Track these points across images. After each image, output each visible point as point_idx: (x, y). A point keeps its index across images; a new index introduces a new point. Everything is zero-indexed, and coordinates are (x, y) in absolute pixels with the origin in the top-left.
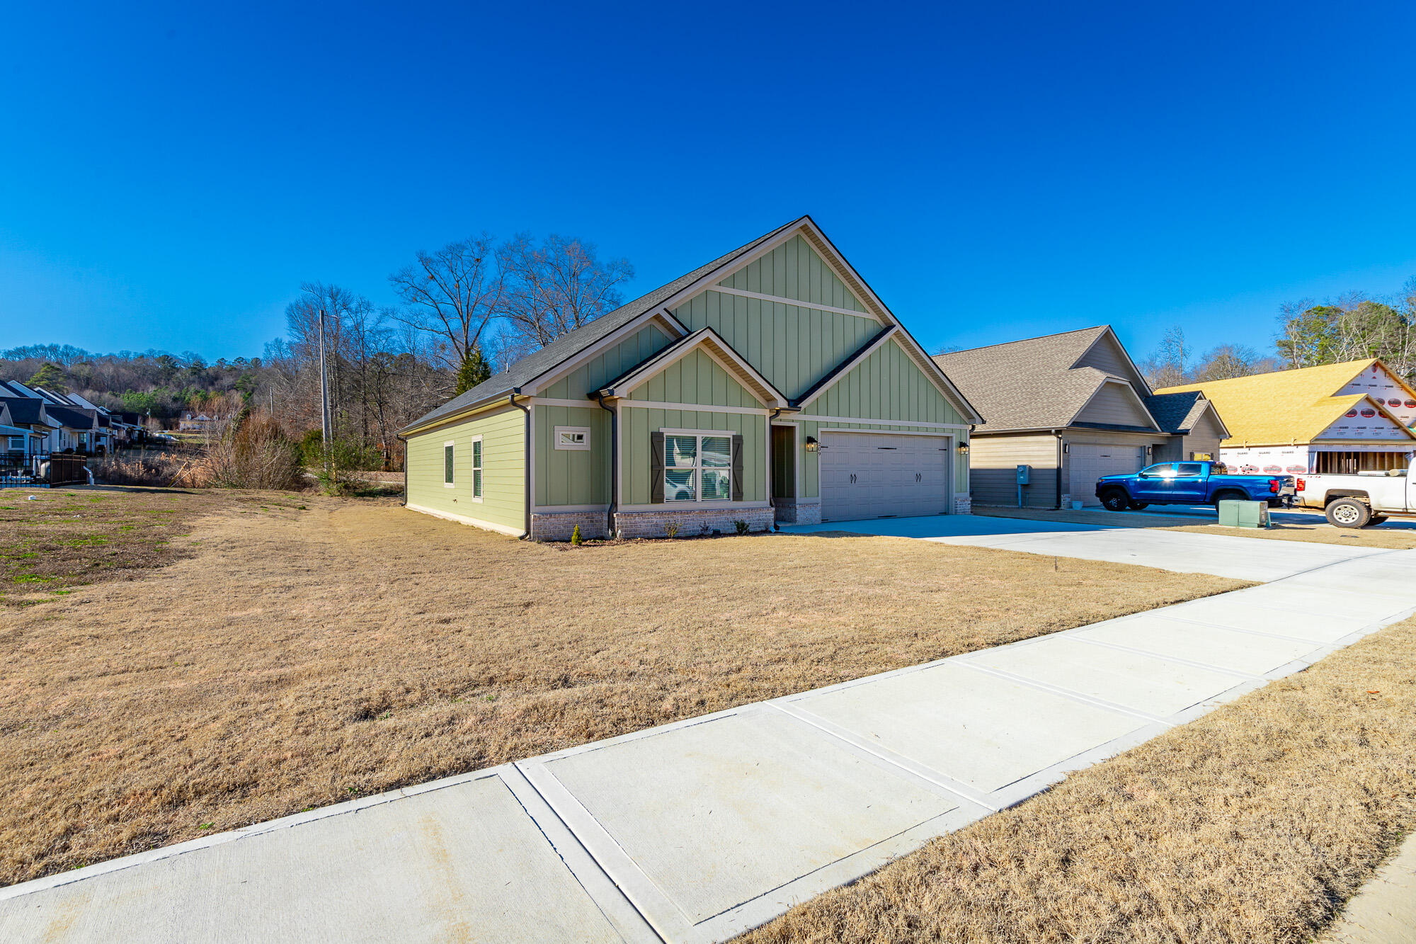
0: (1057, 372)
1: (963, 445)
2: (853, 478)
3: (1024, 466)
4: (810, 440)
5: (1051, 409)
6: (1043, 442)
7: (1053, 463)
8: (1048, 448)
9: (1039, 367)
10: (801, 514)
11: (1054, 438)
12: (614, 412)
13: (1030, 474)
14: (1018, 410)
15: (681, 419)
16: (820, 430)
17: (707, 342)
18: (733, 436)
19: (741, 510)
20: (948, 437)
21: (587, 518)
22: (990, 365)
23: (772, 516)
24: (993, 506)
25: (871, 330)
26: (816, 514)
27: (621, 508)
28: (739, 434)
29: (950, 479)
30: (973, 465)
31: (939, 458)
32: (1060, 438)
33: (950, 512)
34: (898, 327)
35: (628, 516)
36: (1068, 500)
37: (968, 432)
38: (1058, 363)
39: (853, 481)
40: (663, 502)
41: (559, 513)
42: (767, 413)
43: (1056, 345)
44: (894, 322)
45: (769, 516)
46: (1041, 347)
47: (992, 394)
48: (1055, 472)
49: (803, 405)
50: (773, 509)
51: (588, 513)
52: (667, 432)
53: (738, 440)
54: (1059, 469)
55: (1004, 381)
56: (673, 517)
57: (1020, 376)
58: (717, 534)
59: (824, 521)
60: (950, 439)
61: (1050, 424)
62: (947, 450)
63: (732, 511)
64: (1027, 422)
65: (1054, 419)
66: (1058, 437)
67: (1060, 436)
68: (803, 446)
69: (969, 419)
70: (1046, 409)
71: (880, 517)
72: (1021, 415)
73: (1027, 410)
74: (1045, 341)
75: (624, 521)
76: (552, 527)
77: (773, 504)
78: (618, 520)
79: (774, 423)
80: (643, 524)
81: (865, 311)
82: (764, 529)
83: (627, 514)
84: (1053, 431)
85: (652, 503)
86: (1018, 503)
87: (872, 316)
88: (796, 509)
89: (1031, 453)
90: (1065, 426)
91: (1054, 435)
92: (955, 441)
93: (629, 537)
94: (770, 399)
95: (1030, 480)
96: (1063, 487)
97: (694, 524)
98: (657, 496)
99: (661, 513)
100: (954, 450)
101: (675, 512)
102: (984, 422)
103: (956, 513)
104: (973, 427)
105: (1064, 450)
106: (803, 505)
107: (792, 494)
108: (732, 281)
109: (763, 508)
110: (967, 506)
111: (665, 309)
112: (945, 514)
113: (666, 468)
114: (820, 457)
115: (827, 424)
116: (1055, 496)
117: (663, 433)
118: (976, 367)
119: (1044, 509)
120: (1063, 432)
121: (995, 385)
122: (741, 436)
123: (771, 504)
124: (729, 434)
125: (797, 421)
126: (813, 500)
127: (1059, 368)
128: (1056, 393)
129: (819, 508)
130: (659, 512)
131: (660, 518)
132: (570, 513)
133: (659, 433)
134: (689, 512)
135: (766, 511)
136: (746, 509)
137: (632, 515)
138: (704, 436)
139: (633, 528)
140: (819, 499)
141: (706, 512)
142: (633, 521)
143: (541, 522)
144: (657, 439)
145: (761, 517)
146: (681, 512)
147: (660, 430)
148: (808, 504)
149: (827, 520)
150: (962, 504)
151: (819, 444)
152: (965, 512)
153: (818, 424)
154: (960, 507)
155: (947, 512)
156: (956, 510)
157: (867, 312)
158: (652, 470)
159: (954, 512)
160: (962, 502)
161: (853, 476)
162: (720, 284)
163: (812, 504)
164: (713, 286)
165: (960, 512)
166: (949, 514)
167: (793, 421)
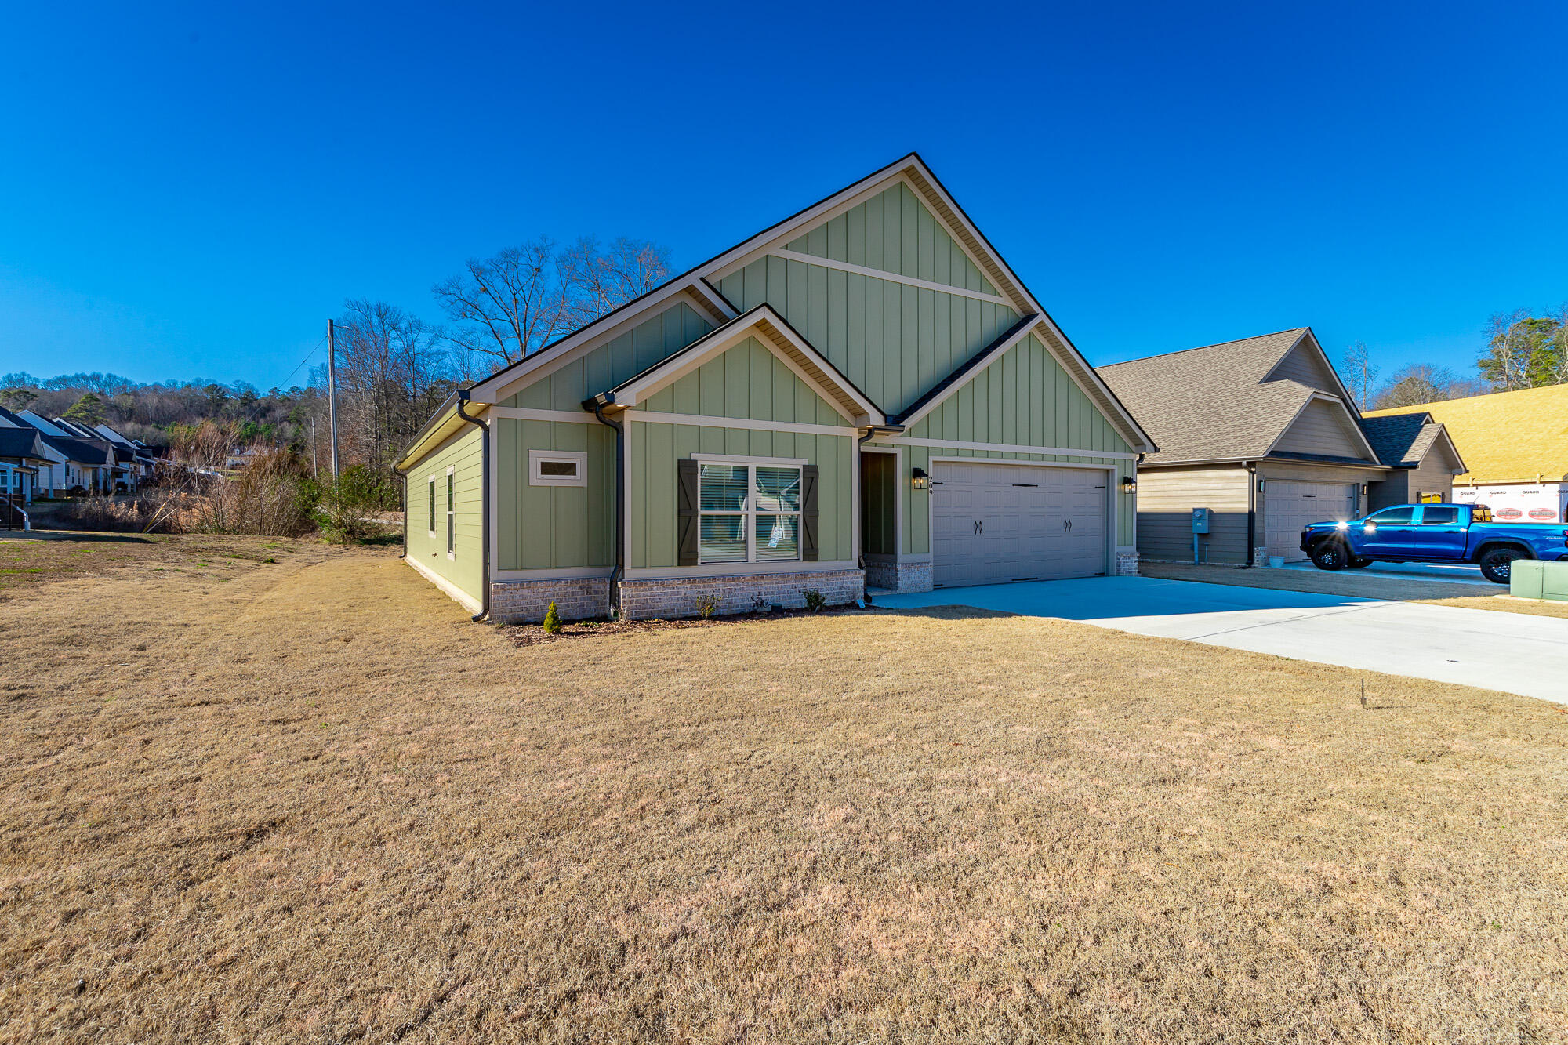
0: (1241, 387)
1: (1128, 481)
2: (978, 526)
3: (1203, 510)
4: (918, 473)
5: (1239, 434)
6: (1228, 478)
7: (1244, 506)
8: (1240, 486)
9: (1216, 381)
10: (905, 579)
11: (1244, 473)
12: (619, 429)
13: (1210, 521)
14: (1193, 436)
15: (725, 441)
16: (932, 459)
17: (762, 325)
18: (804, 466)
19: (815, 574)
20: (1108, 471)
21: (581, 588)
22: (1150, 381)
23: (861, 582)
25: (1004, 320)
26: (924, 578)
27: (630, 573)
28: (813, 463)
29: (1110, 530)
30: (1141, 507)
31: (1096, 499)
32: (1254, 473)
33: (1110, 572)
34: (1042, 317)
35: (641, 585)
36: (1264, 554)
37: (1135, 464)
38: (1243, 376)
39: (978, 531)
40: (696, 564)
41: (536, 581)
42: (855, 434)
43: (1238, 354)
44: (1037, 309)
45: (857, 583)
46: (1218, 357)
47: (1155, 416)
48: (1247, 518)
49: (909, 423)
50: (863, 572)
51: (583, 580)
52: (704, 460)
53: (811, 474)
54: (1251, 514)
55: (1170, 401)
56: (711, 586)
57: (1191, 393)
58: (778, 612)
59: (937, 587)
60: (1110, 472)
61: (1239, 454)
62: (1106, 488)
63: (802, 575)
64: (1206, 452)
65: (1244, 447)
66: (1251, 471)
67: (1253, 470)
68: (907, 482)
69: (1137, 445)
70: (1232, 435)
71: (1015, 580)
72: (1197, 442)
73: (1205, 436)
74: (1222, 349)
75: (634, 593)
76: (521, 602)
77: (863, 565)
78: (625, 591)
79: (864, 448)
80: (665, 598)
81: (996, 293)
82: (848, 601)
83: (639, 583)
84: (1244, 463)
85: (679, 565)
86: (1194, 557)
87: (1005, 300)
88: (897, 571)
89: (1212, 492)
90: (1261, 456)
91: (1245, 468)
92: (1118, 475)
93: (641, 619)
94: (858, 414)
95: (1210, 528)
96: (1257, 537)
97: (743, 594)
98: (686, 555)
99: (691, 580)
100: (1117, 488)
101: (714, 578)
102: (1156, 450)
103: (1118, 573)
104: (1142, 457)
105: (1259, 488)
106: (907, 565)
107: (892, 550)
108: (806, 244)
109: (847, 570)
110: (1133, 564)
111: (702, 279)
112: (1103, 574)
113: (701, 512)
114: (931, 497)
115: (942, 451)
116: (1246, 550)
117: (696, 462)
118: (1131, 384)
119: (1231, 567)
120: (1257, 464)
121: (1158, 406)
122: (816, 467)
123: (860, 565)
124: (798, 464)
125: (899, 446)
126: (922, 558)
127: (1244, 382)
128: (1245, 414)
129: (930, 568)
130: (689, 579)
131: (691, 588)
132: (553, 581)
133: (690, 461)
134: (736, 577)
135: (853, 575)
136: (823, 572)
137: (647, 584)
138: (759, 465)
139: (649, 603)
140: (930, 557)
141: (762, 577)
142: (649, 593)
143: (508, 594)
144: (686, 470)
145: (844, 585)
146: (724, 578)
147: (694, 457)
148: (914, 564)
149: (942, 585)
150: (1126, 562)
151: (929, 480)
152: (1130, 572)
153: (930, 451)
154: (1123, 566)
155: (1106, 572)
156: (1118, 570)
157: (999, 295)
158: (679, 515)
159: (1115, 573)
160: (1126, 558)
161: (978, 524)
162: (785, 247)
163: (921, 563)
164: (776, 250)
165: (1123, 573)
166: (1109, 575)
167: (892, 446)
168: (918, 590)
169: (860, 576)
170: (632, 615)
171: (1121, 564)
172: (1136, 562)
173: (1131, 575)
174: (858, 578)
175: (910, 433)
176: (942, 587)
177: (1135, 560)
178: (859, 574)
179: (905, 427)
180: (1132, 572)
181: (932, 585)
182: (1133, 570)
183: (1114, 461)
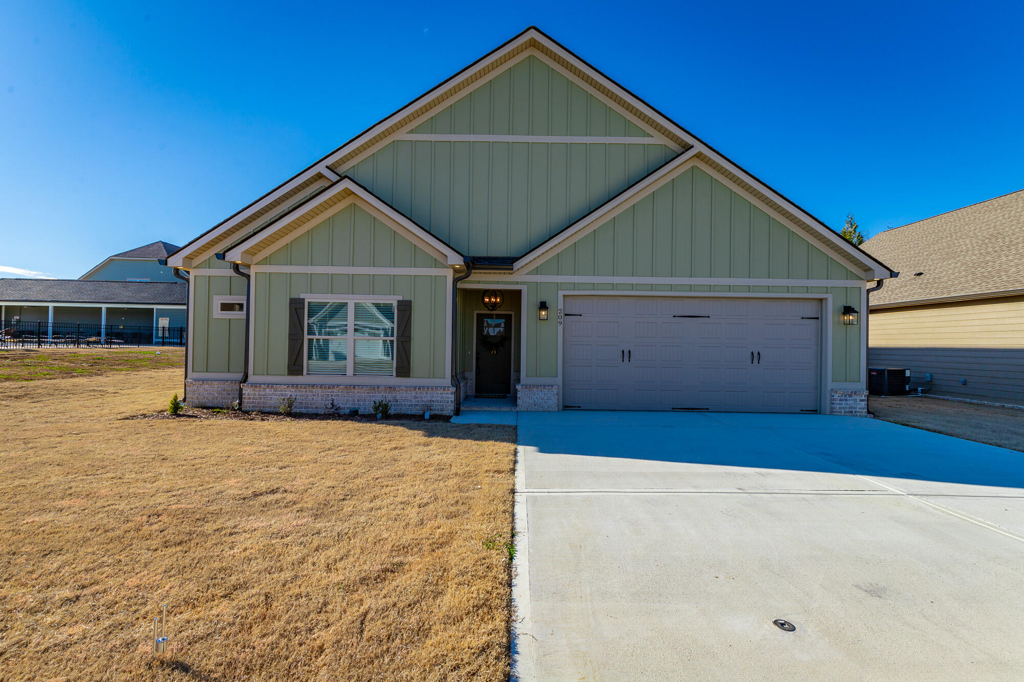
1: (851, 311)
2: (626, 355)
4: (543, 306)
10: (524, 397)
12: (246, 277)
15: (331, 284)
16: (562, 293)
17: (343, 191)
18: (399, 301)
20: (821, 300)
23: (453, 398)
24: (997, 404)
26: (551, 398)
27: (252, 378)
28: (408, 299)
33: (823, 411)
34: (699, 148)
35: (256, 387)
37: (865, 290)
39: (626, 359)
40: (301, 375)
44: (690, 140)
45: (448, 398)
49: (521, 264)
50: (457, 389)
52: (310, 298)
53: (405, 307)
56: (312, 392)
59: (570, 408)
60: (824, 301)
62: (819, 318)
63: (391, 388)
68: (535, 314)
69: (865, 271)
71: (674, 409)
75: (252, 392)
76: (205, 393)
77: (458, 383)
78: (245, 391)
79: (460, 285)
80: (275, 398)
81: (645, 135)
83: (255, 385)
85: (288, 375)
87: (658, 139)
92: (832, 305)
93: (249, 413)
98: (295, 367)
99: (297, 386)
100: (832, 320)
101: (313, 386)
102: (894, 274)
103: (832, 412)
104: (879, 284)
106: (530, 387)
110: (860, 403)
112: (815, 411)
113: (307, 337)
114: (561, 328)
115: (575, 286)
117: (303, 300)
122: (410, 302)
123: (454, 383)
124: (392, 300)
125: (522, 283)
126: (548, 381)
129: (557, 390)
130: (293, 385)
131: (295, 391)
132: (222, 381)
133: (300, 299)
134: (333, 386)
135: (442, 391)
136: (411, 387)
137: (260, 387)
138: (357, 301)
139: (263, 400)
140: (559, 380)
141: (354, 388)
142: (263, 393)
143: (195, 387)
144: (296, 306)
145: (434, 399)
146: (321, 386)
147: (302, 296)
148: (537, 386)
149: (579, 407)
150: (846, 400)
151: (559, 312)
152: (852, 412)
153: (558, 286)
154: (840, 404)
155: (818, 409)
156: (832, 408)
157: (649, 135)
158: (290, 339)
159: (828, 411)
160: (845, 396)
161: (626, 353)
162: (412, 132)
163: (544, 386)
164: (402, 135)
165: (840, 412)
166: (820, 413)
167: (517, 283)
168: (541, 409)
169: (450, 392)
170: (250, 407)
171: (838, 402)
172: (863, 400)
173: (854, 416)
174: (447, 394)
175: (537, 271)
176: (578, 408)
177: (862, 398)
178: (448, 390)
179: (514, 264)
180: (855, 412)
181: (558, 406)
182: (858, 410)
183: (827, 290)
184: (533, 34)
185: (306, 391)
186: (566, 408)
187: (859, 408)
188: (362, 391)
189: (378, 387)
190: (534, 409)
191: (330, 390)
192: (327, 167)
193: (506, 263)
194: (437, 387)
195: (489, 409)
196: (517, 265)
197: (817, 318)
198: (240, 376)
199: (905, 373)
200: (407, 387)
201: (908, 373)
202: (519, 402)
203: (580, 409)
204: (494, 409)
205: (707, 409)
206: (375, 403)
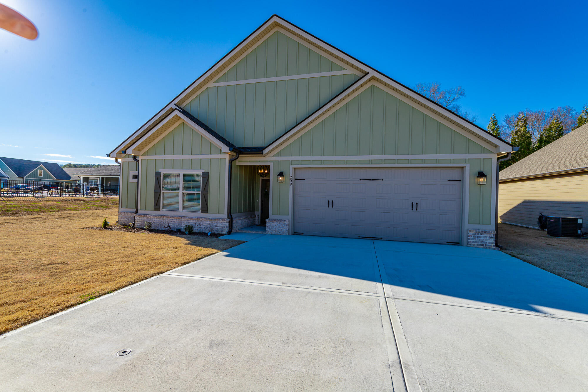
1: (482, 175)
4: (281, 174)
16: (292, 167)
18: (203, 173)
20: (461, 168)
26: (285, 228)
27: (140, 212)
28: (207, 171)
33: (463, 243)
34: (372, 73)
39: (330, 206)
40: (160, 210)
42: (227, 157)
44: (367, 69)
45: (225, 225)
52: (164, 172)
53: (206, 175)
56: (163, 219)
59: (297, 233)
63: (198, 219)
68: (276, 179)
69: (495, 147)
76: (126, 218)
78: (136, 217)
79: (233, 163)
85: (154, 210)
87: (349, 71)
88: (267, 222)
98: (157, 207)
99: (156, 216)
100: (470, 180)
101: (164, 216)
103: (468, 245)
106: (273, 220)
112: (458, 244)
113: (162, 191)
115: (301, 162)
117: (161, 172)
122: (209, 173)
123: (229, 217)
124: (200, 172)
125: (270, 161)
126: (283, 217)
129: (289, 223)
132: (130, 212)
134: (172, 217)
135: (222, 221)
136: (207, 218)
137: (142, 216)
140: (290, 217)
142: (143, 219)
144: (158, 175)
146: (167, 216)
147: (160, 171)
148: (277, 220)
149: (303, 233)
150: (478, 237)
151: (290, 177)
152: (483, 245)
153: (291, 163)
154: (473, 239)
155: (460, 243)
156: (468, 242)
157: (344, 69)
158: (155, 193)
159: (465, 244)
160: (478, 234)
161: (331, 202)
162: (215, 82)
163: (281, 220)
164: (211, 84)
165: (474, 245)
166: (461, 245)
167: (268, 161)
168: (279, 234)
169: (226, 222)
170: (137, 226)
171: (472, 238)
172: (492, 238)
173: (484, 248)
174: (225, 223)
175: (279, 154)
176: (301, 234)
177: (491, 236)
178: (225, 221)
179: (263, 151)
180: (486, 245)
181: (289, 232)
182: (488, 244)
183: (466, 161)
184: (275, 19)
185: (161, 219)
186: (295, 233)
187: (489, 243)
188: (185, 220)
189: (192, 218)
190: (275, 234)
191: (171, 219)
192: (175, 104)
193: (259, 150)
194: (219, 219)
195: (251, 232)
196: (265, 151)
197: (460, 180)
198: (135, 210)
199: (577, 221)
200: (205, 218)
201: (580, 221)
202: (267, 229)
203: (303, 234)
204: (254, 232)
205: (381, 238)
206: (186, 226)
